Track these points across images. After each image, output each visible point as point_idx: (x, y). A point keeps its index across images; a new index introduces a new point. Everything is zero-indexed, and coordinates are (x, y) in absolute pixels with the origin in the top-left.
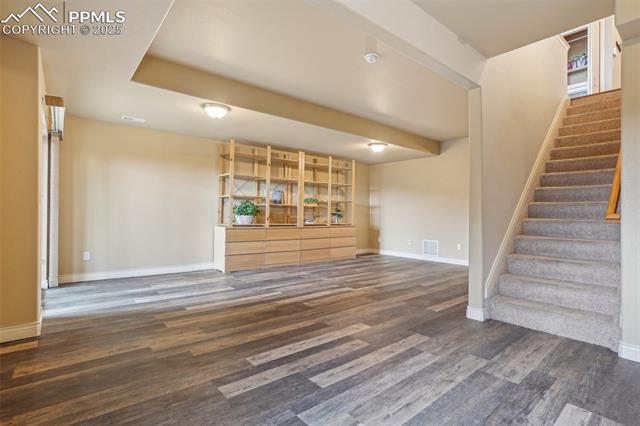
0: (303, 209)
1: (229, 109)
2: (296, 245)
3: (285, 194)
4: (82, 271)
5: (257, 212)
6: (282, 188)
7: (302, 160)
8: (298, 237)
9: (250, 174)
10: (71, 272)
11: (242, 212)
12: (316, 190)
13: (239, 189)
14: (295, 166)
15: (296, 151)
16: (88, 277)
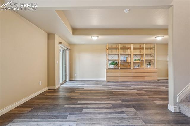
0: (133, 63)
1: (98, 37)
2: (130, 75)
3: (128, 58)
4: (75, 78)
5: (116, 64)
6: (127, 56)
7: (132, 46)
8: (131, 72)
9: (116, 53)
10: (73, 78)
11: (111, 64)
12: (141, 56)
13: (112, 58)
14: (130, 49)
15: (130, 44)
16: (76, 79)
